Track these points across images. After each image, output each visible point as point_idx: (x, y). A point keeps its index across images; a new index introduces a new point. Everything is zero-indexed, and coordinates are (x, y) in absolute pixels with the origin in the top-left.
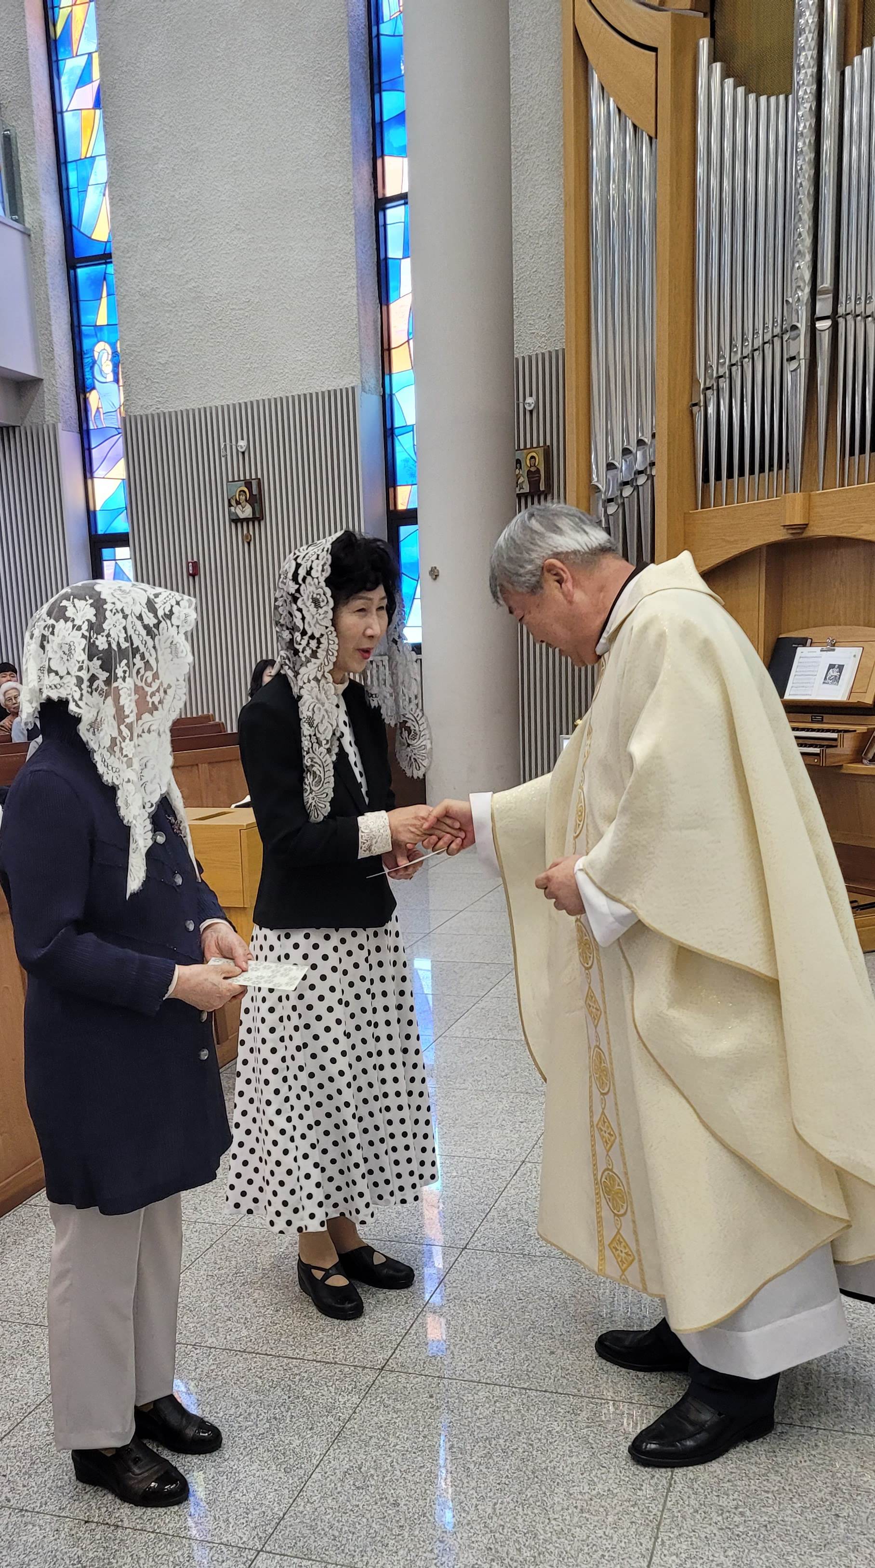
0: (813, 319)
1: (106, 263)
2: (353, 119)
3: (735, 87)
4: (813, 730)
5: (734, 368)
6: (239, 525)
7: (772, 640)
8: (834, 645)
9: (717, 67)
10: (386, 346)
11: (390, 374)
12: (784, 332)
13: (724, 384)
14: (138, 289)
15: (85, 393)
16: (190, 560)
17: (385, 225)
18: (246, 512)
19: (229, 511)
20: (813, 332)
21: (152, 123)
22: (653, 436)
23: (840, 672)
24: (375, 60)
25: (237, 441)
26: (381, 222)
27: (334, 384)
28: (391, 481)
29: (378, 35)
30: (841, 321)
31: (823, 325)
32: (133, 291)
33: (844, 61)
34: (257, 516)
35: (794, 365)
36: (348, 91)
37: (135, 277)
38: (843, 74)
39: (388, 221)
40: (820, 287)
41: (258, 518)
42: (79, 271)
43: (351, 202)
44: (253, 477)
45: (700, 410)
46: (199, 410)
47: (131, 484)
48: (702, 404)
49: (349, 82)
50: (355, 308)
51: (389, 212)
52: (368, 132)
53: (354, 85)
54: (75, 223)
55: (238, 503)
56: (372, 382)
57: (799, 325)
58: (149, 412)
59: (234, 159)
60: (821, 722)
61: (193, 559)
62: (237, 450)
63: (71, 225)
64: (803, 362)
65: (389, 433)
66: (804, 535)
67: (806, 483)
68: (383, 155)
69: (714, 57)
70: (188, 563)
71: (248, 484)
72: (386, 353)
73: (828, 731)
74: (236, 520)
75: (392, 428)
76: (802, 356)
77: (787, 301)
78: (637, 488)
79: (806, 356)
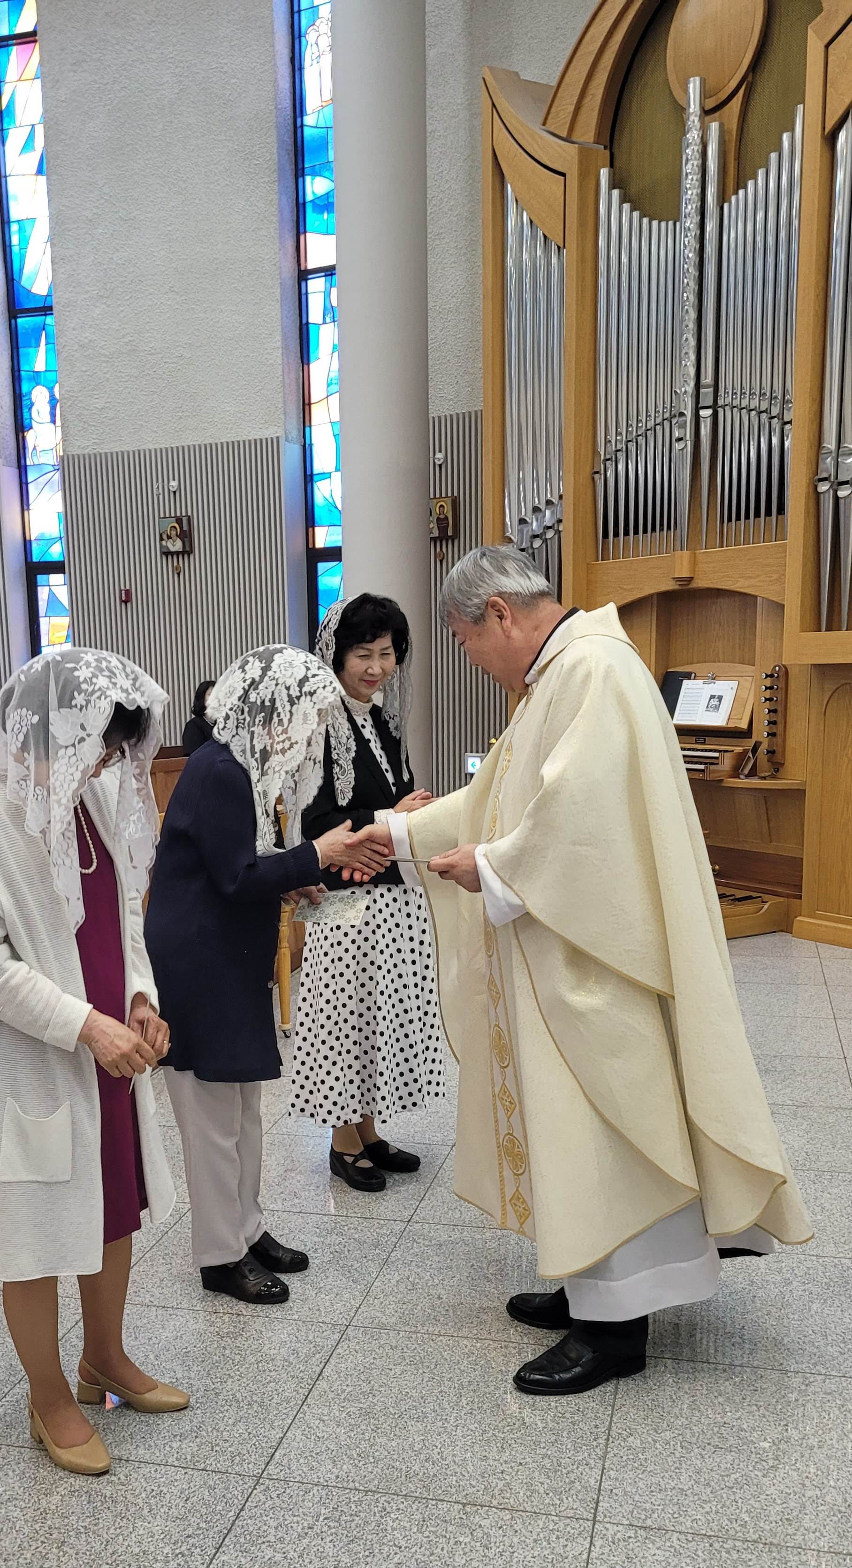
0: (697, 408)
1: (46, 315)
2: (280, 199)
3: (631, 211)
4: (698, 750)
5: (630, 444)
6: (170, 557)
7: (662, 671)
8: (714, 679)
9: (616, 193)
10: (307, 402)
11: (310, 426)
12: (672, 417)
13: (622, 457)
14: (76, 340)
15: (23, 432)
16: (122, 588)
17: (307, 293)
18: (177, 545)
19: (161, 545)
20: (697, 418)
21: (92, 192)
22: (561, 497)
23: (720, 701)
24: (299, 149)
25: (169, 482)
26: (303, 291)
27: (259, 433)
28: (310, 521)
29: (302, 126)
30: (721, 411)
31: (706, 413)
32: (72, 342)
33: (722, 198)
34: (187, 549)
35: (681, 445)
36: (275, 175)
37: (74, 329)
38: (722, 208)
39: (309, 291)
40: (703, 382)
42: (19, 321)
43: (277, 272)
44: (184, 514)
45: (600, 478)
46: (134, 452)
47: (69, 518)
48: (602, 472)
49: (276, 167)
50: (280, 368)
51: (309, 282)
52: (292, 212)
53: (281, 169)
54: (16, 276)
55: (169, 537)
56: (294, 432)
57: (685, 412)
58: (86, 452)
59: (169, 228)
60: (704, 743)
61: (125, 586)
62: (169, 490)
63: (13, 279)
64: (689, 443)
65: (309, 478)
66: (690, 586)
67: (692, 544)
68: (305, 232)
69: (613, 185)
70: (121, 591)
71: (179, 521)
72: (307, 407)
73: (710, 751)
74: (167, 553)
75: (312, 475)
76: (688, 437)
77: (676, 392)
78: (545, 541)
79: (692, 438)
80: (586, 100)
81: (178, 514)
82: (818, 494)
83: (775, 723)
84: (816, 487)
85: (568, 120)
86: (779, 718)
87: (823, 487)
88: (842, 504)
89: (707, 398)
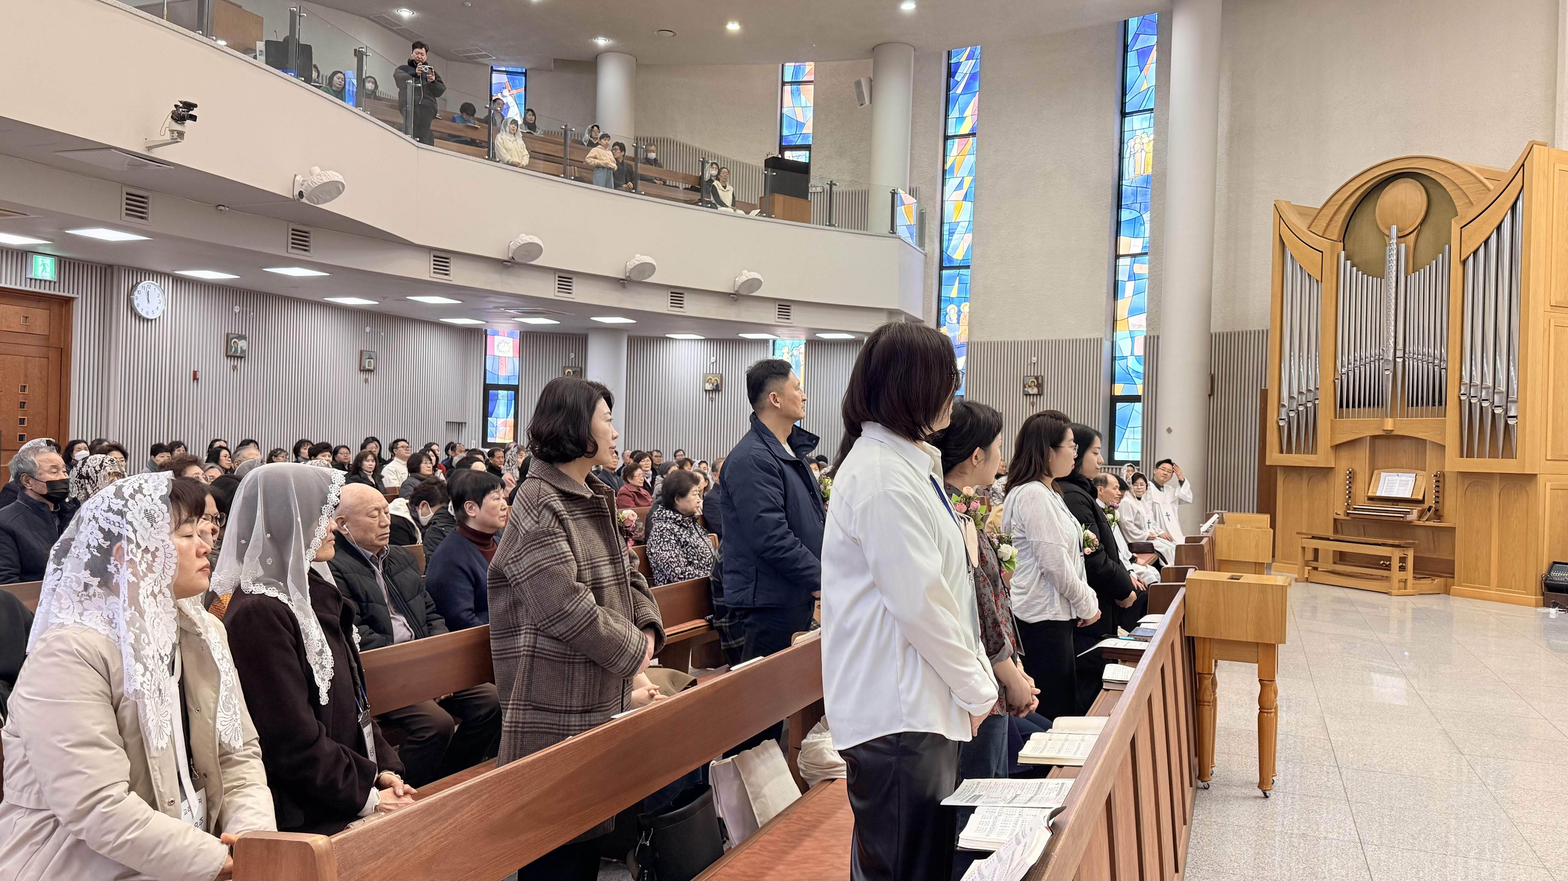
0: (1395, 357)
2: (1109, 221)
3: (1357, 271)
5: (1356, 368)
6: (1029, 397)
8: (1402, 473)
9: (1349, 262)
10: (1115, 320)
11: (1116, 330)
12: (1380, 359)
13: (1351, 374)
17: (1119, 265)
18: (1035, 391)
19: (1024, 391)
20: (1395, 361)
22: (1317, 389)
24: (1120, 198)
25: (1031, 357)
26: (1117, 263)
27: (1091, 335)
28: (1113, 381)
29: (1122, 185)
30: (1407, 359)
31: (1400, 360)
33: (1407, 273)
35: (1387, 373)
36: (1109, 211)
37: (981, 278)
38: (1406, 277)
39: (1121, 264)
40: (1398, 348)
41: (1040, 394)
43: (1106, 257)
44: (1039, 375)
45: (1339, 382)
46: (1011, 341)
47: (968, 373)
48: (1340, 379)
49: (1110, 208)
50: (1102, 300)
52: (1115, 227)
53: (1112, 210)
54: (945, 251)
55: (1030, 386)
56: (1108, 335)
57: (1389, 358)
62: (1031, 362)
63: (942, 251)
64: (1390, 372)
65: (1114, 359)
66: (1392, 434)
67: (1392, 416)
68: (1120, 238)
69: (1347, 259)
71: (1037, 378)
72: (1115, 323)
73: (1405, 509)
74: (1027, 395)
77: (1383, 350)
78: (1307, 408)
79: (1392, 369)
80: (1333, 222)
81: (1036, 375)
82: (1460, 400)
83: (1438, 497)
84: (1460, 397)
85: (1323, 229)
86: (1440, 495)
87: (1463, 398)
88: (1473, 406)
89: (1400, 353)
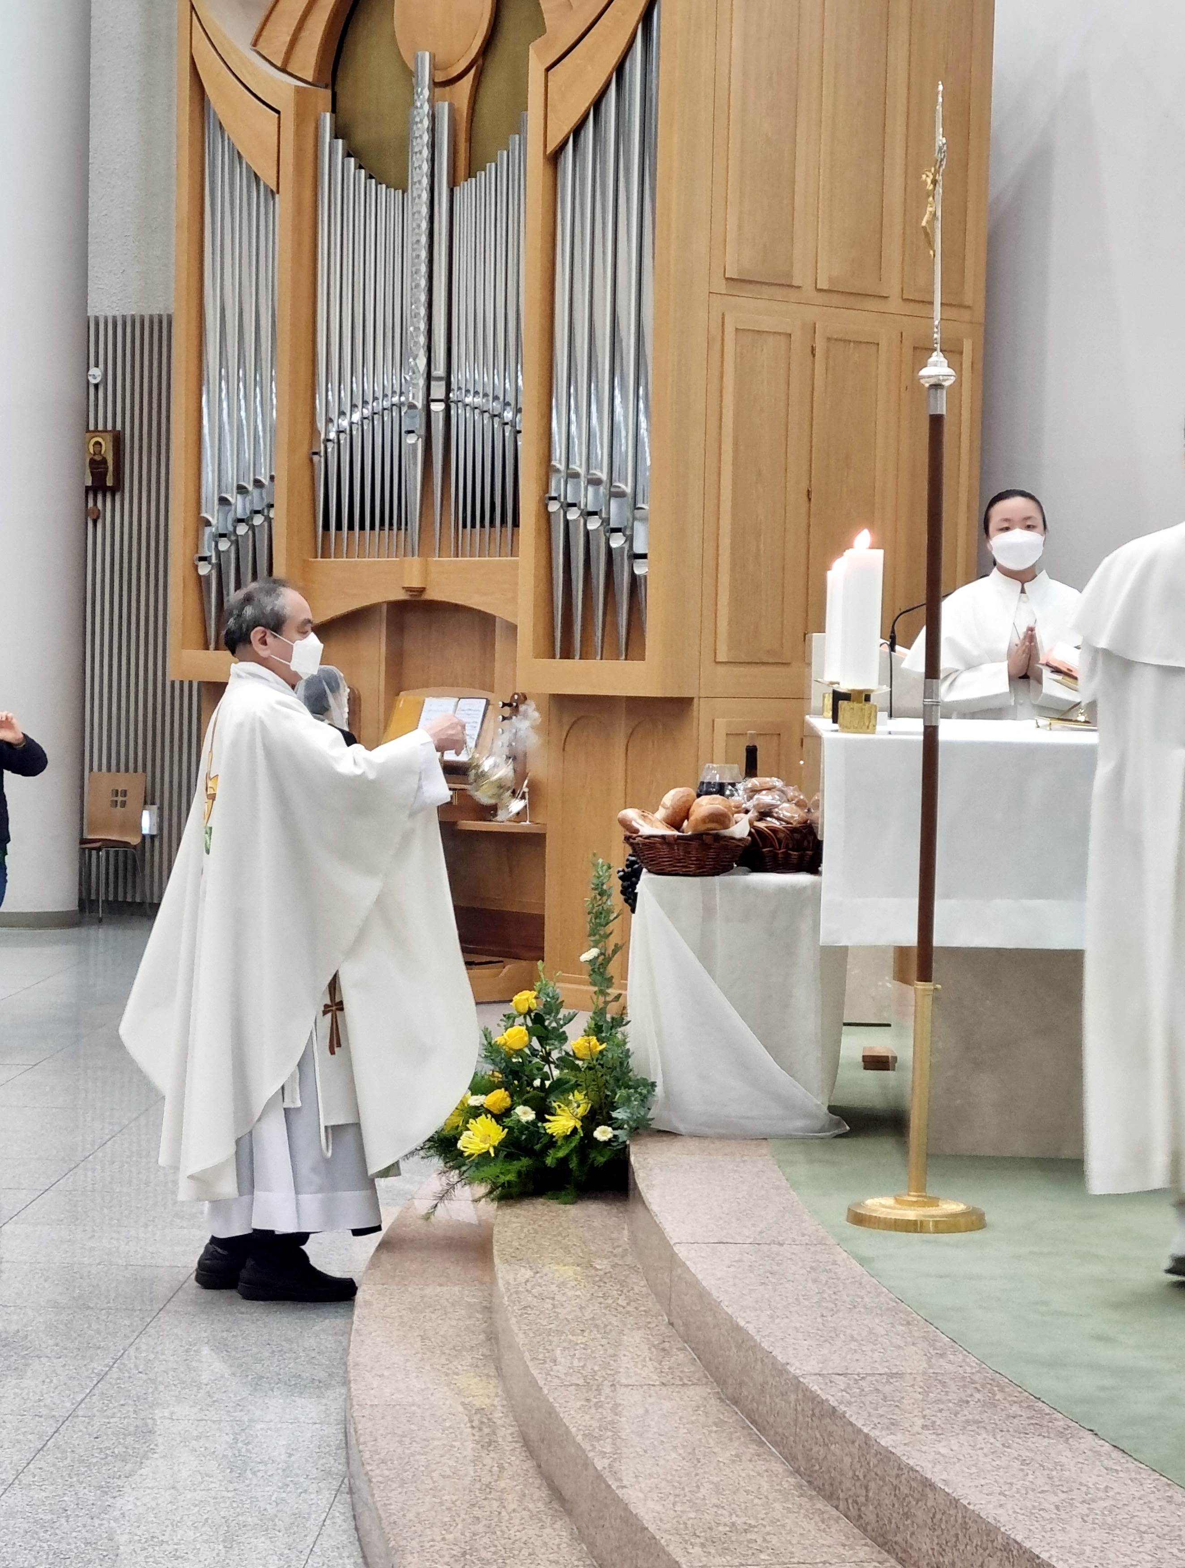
0: (428, 401)
3: (357, 167)
5: (355, 427)
9: (340, 144)
12: (402, 403)
13: (345, 442)
20: (429, 410)
22: (272, 478)
30: (453, 405)
31: (437, 408)
33: (454, 180)
35: (411, 439)
38: (451, 193)
40: (435, 373)
45: (320, 461)
48: (322, 454)
57: (416, 403)
64: (420, 438)
66: (422, 598)
67: (424, 549)
69: (337, 133)
76: (419, 432)
77: (405, 379)
78: (252, 528)
79: (422, 432)
80: (305, 33)
82: (548, 515)
84: (547, 506)
87: (554, 507)
88: (571, 527)
89: (438, 391)
